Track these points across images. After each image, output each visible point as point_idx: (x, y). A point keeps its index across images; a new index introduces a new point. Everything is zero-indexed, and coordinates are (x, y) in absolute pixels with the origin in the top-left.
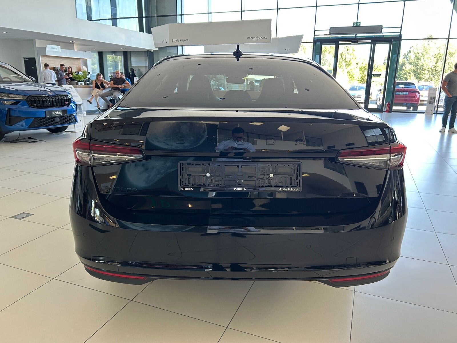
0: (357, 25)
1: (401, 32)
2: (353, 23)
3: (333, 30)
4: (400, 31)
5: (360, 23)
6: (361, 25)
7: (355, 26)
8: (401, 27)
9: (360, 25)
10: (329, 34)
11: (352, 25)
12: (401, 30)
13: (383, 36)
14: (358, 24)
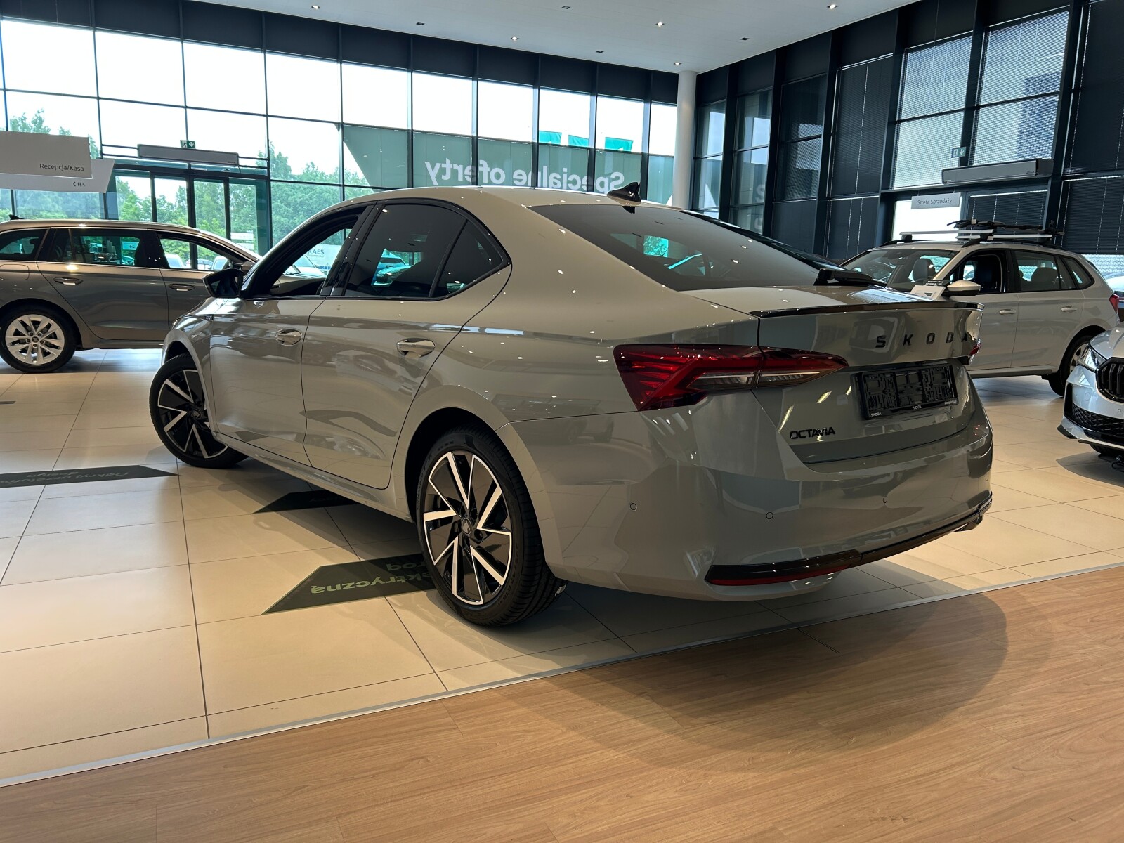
0: (188, 144)
1: (268, 168)
2: (181, 141)
3: (144, 150)
4: (266, 166)
5: (193, 142)
6: (197, 148)
7: (184, 147)
8: (268, 160)
9: (194, 146)
10: (136, 155)
11: (179, 146)
12: (268, 164)
13: (240, 169)
14: (192, 145)
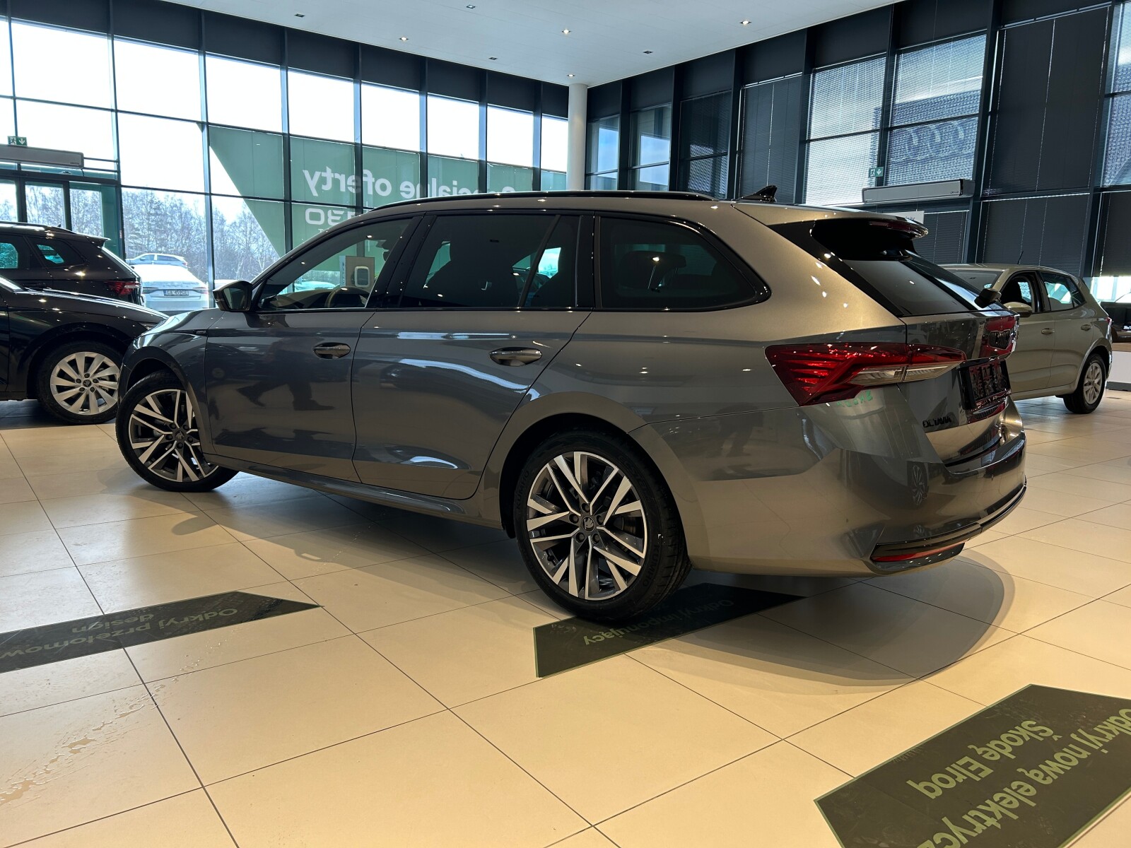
0: (18, 143)
1: (118, 171)
2: (9, 138)
4: (115, 169)
5: (25, 139)
6: (28, 145)
7: (13, 144)
8: (118, 161)
9: (25, 144)
12: (119, 167)
13: (85, 172)
14: (22, 142)
